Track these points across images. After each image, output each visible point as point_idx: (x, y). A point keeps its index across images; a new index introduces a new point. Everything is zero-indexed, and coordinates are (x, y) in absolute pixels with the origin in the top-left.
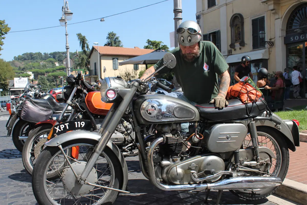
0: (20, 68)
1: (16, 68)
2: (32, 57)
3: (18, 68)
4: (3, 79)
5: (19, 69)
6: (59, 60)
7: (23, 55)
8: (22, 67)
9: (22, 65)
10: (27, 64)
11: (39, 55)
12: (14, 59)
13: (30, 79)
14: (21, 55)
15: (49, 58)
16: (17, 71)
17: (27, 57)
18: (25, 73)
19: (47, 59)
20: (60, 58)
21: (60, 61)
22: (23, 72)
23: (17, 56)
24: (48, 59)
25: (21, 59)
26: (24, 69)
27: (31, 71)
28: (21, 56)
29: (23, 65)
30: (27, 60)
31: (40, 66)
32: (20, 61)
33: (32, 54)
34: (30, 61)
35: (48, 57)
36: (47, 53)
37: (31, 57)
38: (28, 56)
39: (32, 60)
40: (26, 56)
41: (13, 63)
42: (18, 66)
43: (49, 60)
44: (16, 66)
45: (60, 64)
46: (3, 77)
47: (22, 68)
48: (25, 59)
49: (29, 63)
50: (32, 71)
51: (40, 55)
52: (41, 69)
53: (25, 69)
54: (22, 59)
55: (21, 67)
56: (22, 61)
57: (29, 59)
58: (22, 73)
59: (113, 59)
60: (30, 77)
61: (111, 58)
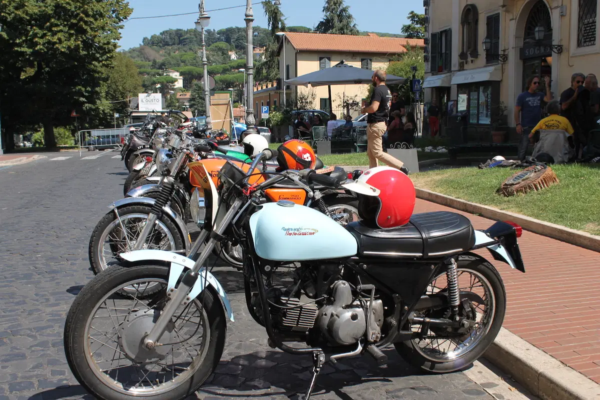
0: (155, 62)
1: (147, 62)
2: (181, 38)
3: (151, 63)
4: (120, 91)
5: (152, 66)
6: (237, 47)
7: (161, 34)
8: (160, 60)
9: (159, 56)
10: (169, 54)
11: (195, 35)
12: (142, 44)
13: (175, 87)
14: (158, 34)
15: (216, 42)
16: (149, 70)
17: (171, 38)
18: (165, 74)
19: (213, 43)
20: (241, 41)
21: (241, 49)
22: (160, 71)
23: (149, 38)
24: (216, 44)
25: (158, 43)
26: (163, 67)
27: (178, 71)
28: (158, 37)
29: (161, 55)
30: (171, 45)
31: (197, 59)
32: (154, 47)
33: (181, 32)
34: (175, 47)
35: (214, 39)
36: (212, 30)
37: (179, 38)
38: (172, 36)
39: (180, 46)
40: (168, 37)
41: (140, 52)
42: (152, 58)
43: (216, 47)
44: (148, 59)
45: (240, 55)
46: (120, 88)
47: (160, 64)
48: (167, 44)
49: (175, 52)
50: (181, 70)
51: (197, 36)
52: (199, 65)
53: (165, 66)
54: (161, 42)
55: (157, 61)
56: (161, 47)
57: (174, 44)
58: (160, 75)
59: (321, 59)
60: (176, 83)
61: (317, 56)
